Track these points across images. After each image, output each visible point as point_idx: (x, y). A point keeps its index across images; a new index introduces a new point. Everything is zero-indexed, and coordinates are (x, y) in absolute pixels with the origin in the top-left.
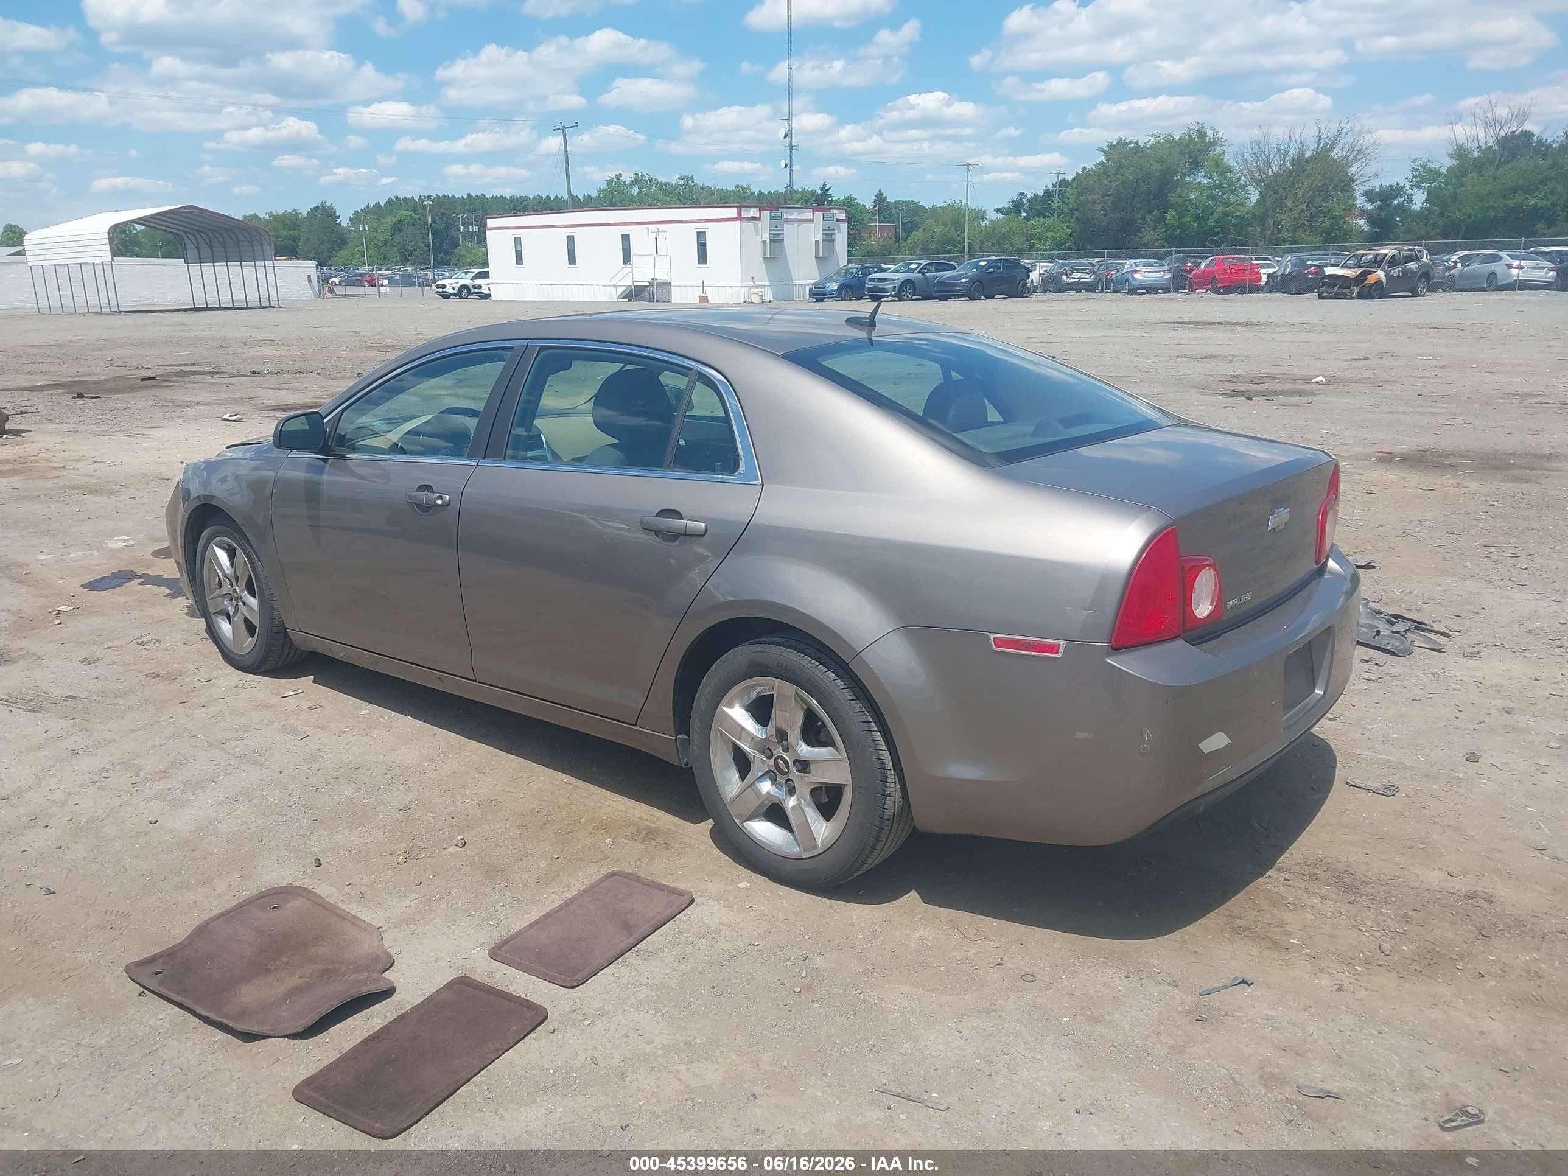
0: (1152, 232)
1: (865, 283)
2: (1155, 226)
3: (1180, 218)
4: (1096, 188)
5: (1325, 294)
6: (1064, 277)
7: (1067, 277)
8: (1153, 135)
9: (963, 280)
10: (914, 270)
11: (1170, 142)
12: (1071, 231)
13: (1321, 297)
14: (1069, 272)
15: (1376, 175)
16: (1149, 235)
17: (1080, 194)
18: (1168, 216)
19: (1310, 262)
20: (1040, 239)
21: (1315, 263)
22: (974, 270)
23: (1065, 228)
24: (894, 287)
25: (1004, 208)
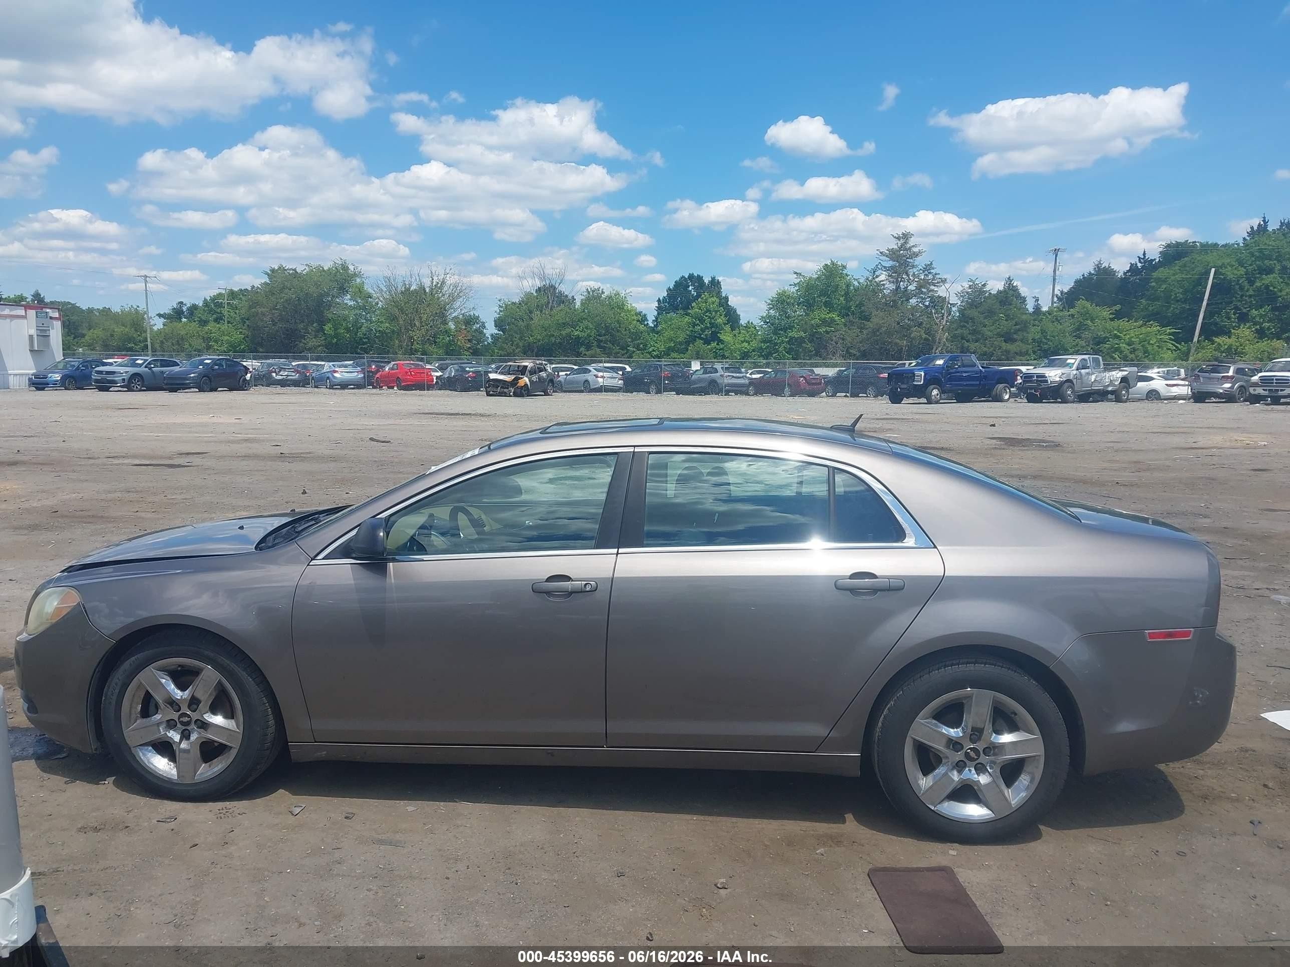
0: (314, 339)
1: (91, 374)
2: (316, 335)
3: (336, 330)
4: (264, 302)
5: (491, 393)
6: (274, 374)
7: (277, 375)
8: (307, 265)
9: (192, 375)
10: (140, 365)
11: (321, 271)
12: (243, 336)
13: (488, 395)
14: (277, 370)
15: (473, 308)
16: (312, 342)
17: (250, 307)
18: (326, 328)
19: (467, 369)
20: (216, 341)
21: (471, 369)
22: (201, 367)
23: (238, 333)
24: (124, 380)
25: (165, 313)
